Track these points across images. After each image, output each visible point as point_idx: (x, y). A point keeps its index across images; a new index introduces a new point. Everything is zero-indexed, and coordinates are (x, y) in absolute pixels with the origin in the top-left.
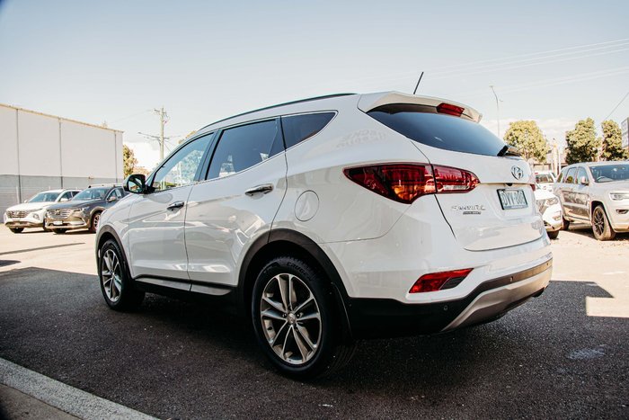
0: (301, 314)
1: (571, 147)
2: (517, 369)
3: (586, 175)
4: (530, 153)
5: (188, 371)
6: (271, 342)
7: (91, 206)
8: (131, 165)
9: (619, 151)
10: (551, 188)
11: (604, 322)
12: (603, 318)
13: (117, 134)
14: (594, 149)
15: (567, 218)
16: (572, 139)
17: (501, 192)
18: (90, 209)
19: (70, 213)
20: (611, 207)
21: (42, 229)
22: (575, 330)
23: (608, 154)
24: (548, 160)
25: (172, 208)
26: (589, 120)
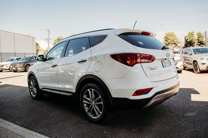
0: (96, 102)
1: (186, 41)
2: (168, 120)
3: (191, 52)
4: (172, 43)
5: (59, 121)
6: (87, 111)
7: (25, 63)
8: (38, 48)
9: (203, 43)
10: (179, 56)
11: (197, 103)
12: (197, 101)
13: (33, 38)
14: (194, 42)
15: (185, 66)
16: (186, 38)
17: (162, 62)
18: (25, 64)
19: (18, 65)
20: (199, 62)
21: (9, 71)
22: (187, 105)
23: (199, 44)
24: (178, 46)
25: (53, 66)
26: (192, 32)
